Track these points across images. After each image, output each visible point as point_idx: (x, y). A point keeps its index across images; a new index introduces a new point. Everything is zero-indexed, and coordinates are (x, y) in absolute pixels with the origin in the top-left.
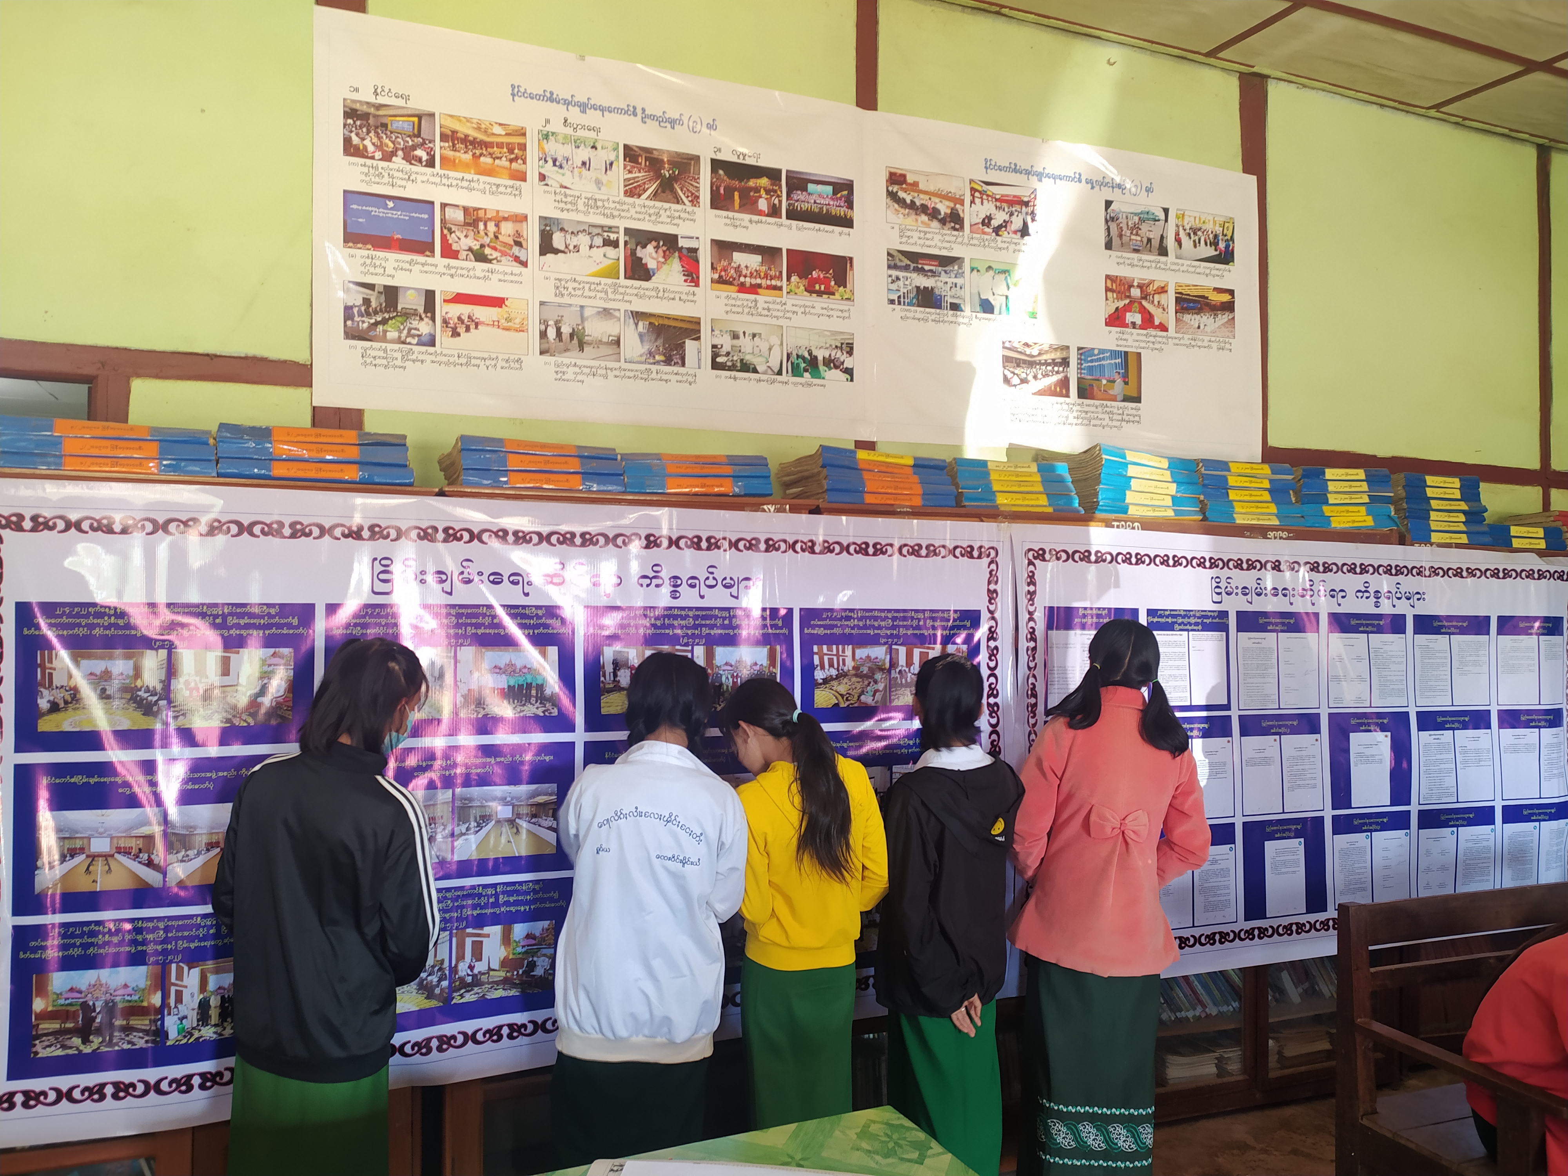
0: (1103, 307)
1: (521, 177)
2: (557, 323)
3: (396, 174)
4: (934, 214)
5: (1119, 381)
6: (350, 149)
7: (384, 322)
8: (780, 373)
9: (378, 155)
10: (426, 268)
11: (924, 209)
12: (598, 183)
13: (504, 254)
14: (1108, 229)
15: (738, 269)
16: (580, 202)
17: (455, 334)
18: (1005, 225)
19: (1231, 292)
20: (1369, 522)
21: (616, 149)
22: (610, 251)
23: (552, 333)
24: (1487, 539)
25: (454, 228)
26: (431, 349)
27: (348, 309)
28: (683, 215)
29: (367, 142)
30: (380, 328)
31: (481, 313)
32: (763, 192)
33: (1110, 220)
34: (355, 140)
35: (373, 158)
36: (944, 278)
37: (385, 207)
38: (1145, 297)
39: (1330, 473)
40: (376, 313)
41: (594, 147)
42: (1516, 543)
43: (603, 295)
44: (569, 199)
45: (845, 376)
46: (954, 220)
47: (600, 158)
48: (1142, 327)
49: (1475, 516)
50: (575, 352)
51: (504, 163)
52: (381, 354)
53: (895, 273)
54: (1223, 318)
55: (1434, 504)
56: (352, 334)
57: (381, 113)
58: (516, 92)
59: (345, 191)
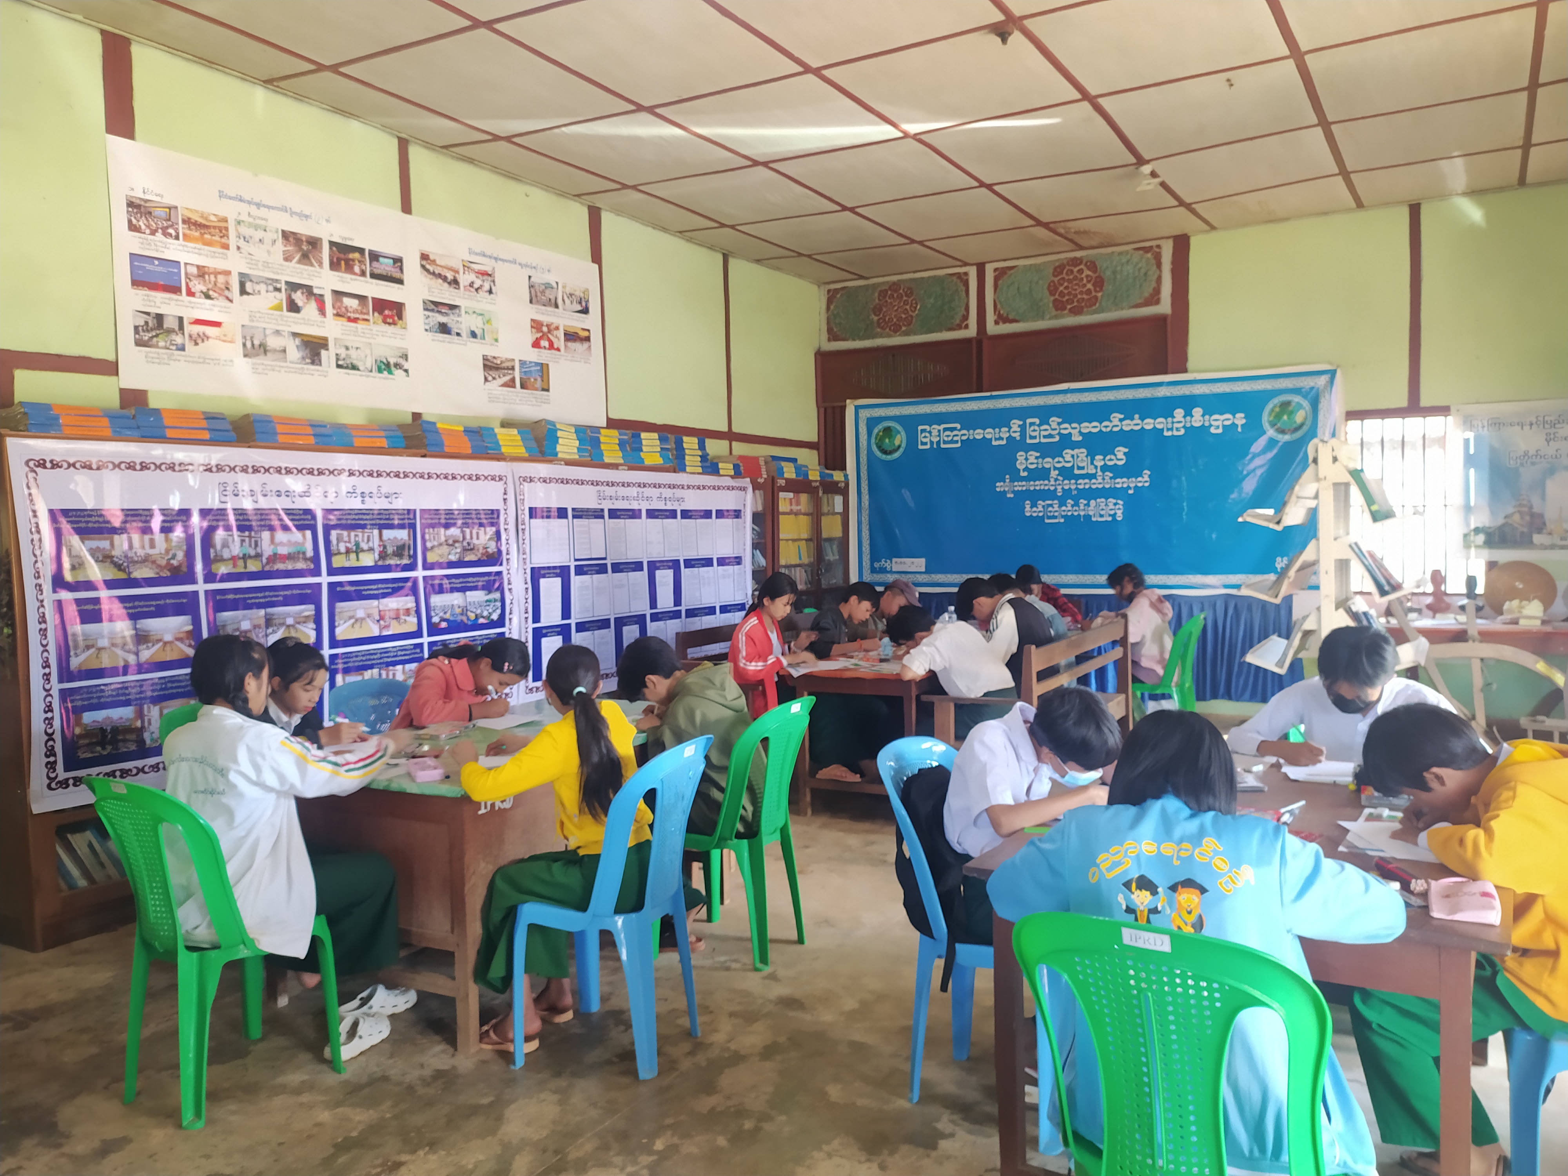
0: (530, 337)
1: (226, 247)
2: (252, 338)
3: (159, 244)
4: (445, 279)
5: (539, 379)
6: (133, 228)
7: (157, 336)
8: (371, 371)
9: (148, 231)
10: (179, 303)
11: (439, 276)
12: (269, 252)
13: (220, 295)
14: (530, 292)
15: (346, 308)
16: (260, 264)
17: (196, 344)
18: (481, 287)
19: (589, 331)
20: (660, 461)
21: (277, 232)
22: (277, 294)
23: (249, 344)
24: (710, 470)
25: (192, 278)
26: (182, 353)
27: (136, 328)
28: (316, 274)
29: (141, 223)
30: (155, 339)
31: (210, 330)
32: (357, 262)
33: (531, 287)
34: (134, 221)
35: (144, 233)
36: (452, 317)
37: (153, 264)
38: (549, 331)
39: (643, 435)
40: (152, 330)
41: (265, 230)
42: (722, 472)
43: (274, 321)
44: (254, 262)
45: (404, 374)
46: (455, 282)
47: (269, 237)
48: (549, 349)
49: (704, 458)
50: (262, 357)
51: (217, 238)
52: (155, 355)
53: (427, 313)
54: (586, 345)
55: (687, 452)
56: (139, 343)
57: (147, 205)
58: (222, 195)
59: (131, 254)
